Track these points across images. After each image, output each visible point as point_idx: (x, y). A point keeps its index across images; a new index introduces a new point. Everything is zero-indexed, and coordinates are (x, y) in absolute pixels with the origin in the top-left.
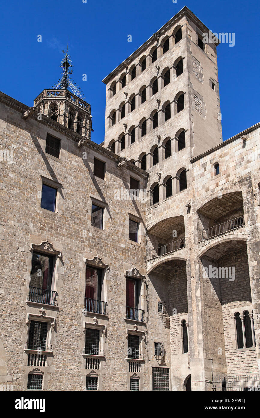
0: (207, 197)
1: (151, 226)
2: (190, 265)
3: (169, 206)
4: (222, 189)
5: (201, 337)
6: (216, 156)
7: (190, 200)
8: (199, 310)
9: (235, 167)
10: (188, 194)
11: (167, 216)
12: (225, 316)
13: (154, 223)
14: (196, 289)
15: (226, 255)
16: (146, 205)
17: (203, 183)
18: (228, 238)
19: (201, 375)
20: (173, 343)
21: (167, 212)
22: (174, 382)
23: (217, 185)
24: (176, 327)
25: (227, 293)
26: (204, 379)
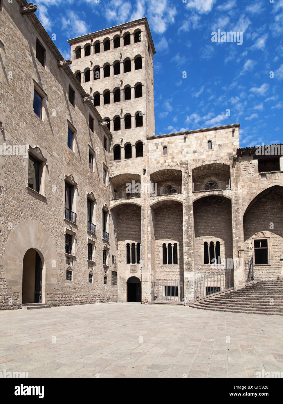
0: (158, 167)
1: (114, 176)
2: (144, 210)
3: (129, 165)
4: (169, 165)
5: (149, 256)
6: (165, 141)
7: (146, 166)
8: (149, 240)
9: (178, 153)
10: (144, 161)
11: (127, 172)
12: (156, 245)
13: (116, 174)
14: (148, 226)
15: (160, 207)
16: (110, 159)
17: (155, 157)
18: (171, 198)
19: (148, 278)
20: (120, 257)
21: (127, 169)
22: (120, 281)
23: (165, 162)
24: (123, 247)
25: (159, 231)
26: (151, 280)
